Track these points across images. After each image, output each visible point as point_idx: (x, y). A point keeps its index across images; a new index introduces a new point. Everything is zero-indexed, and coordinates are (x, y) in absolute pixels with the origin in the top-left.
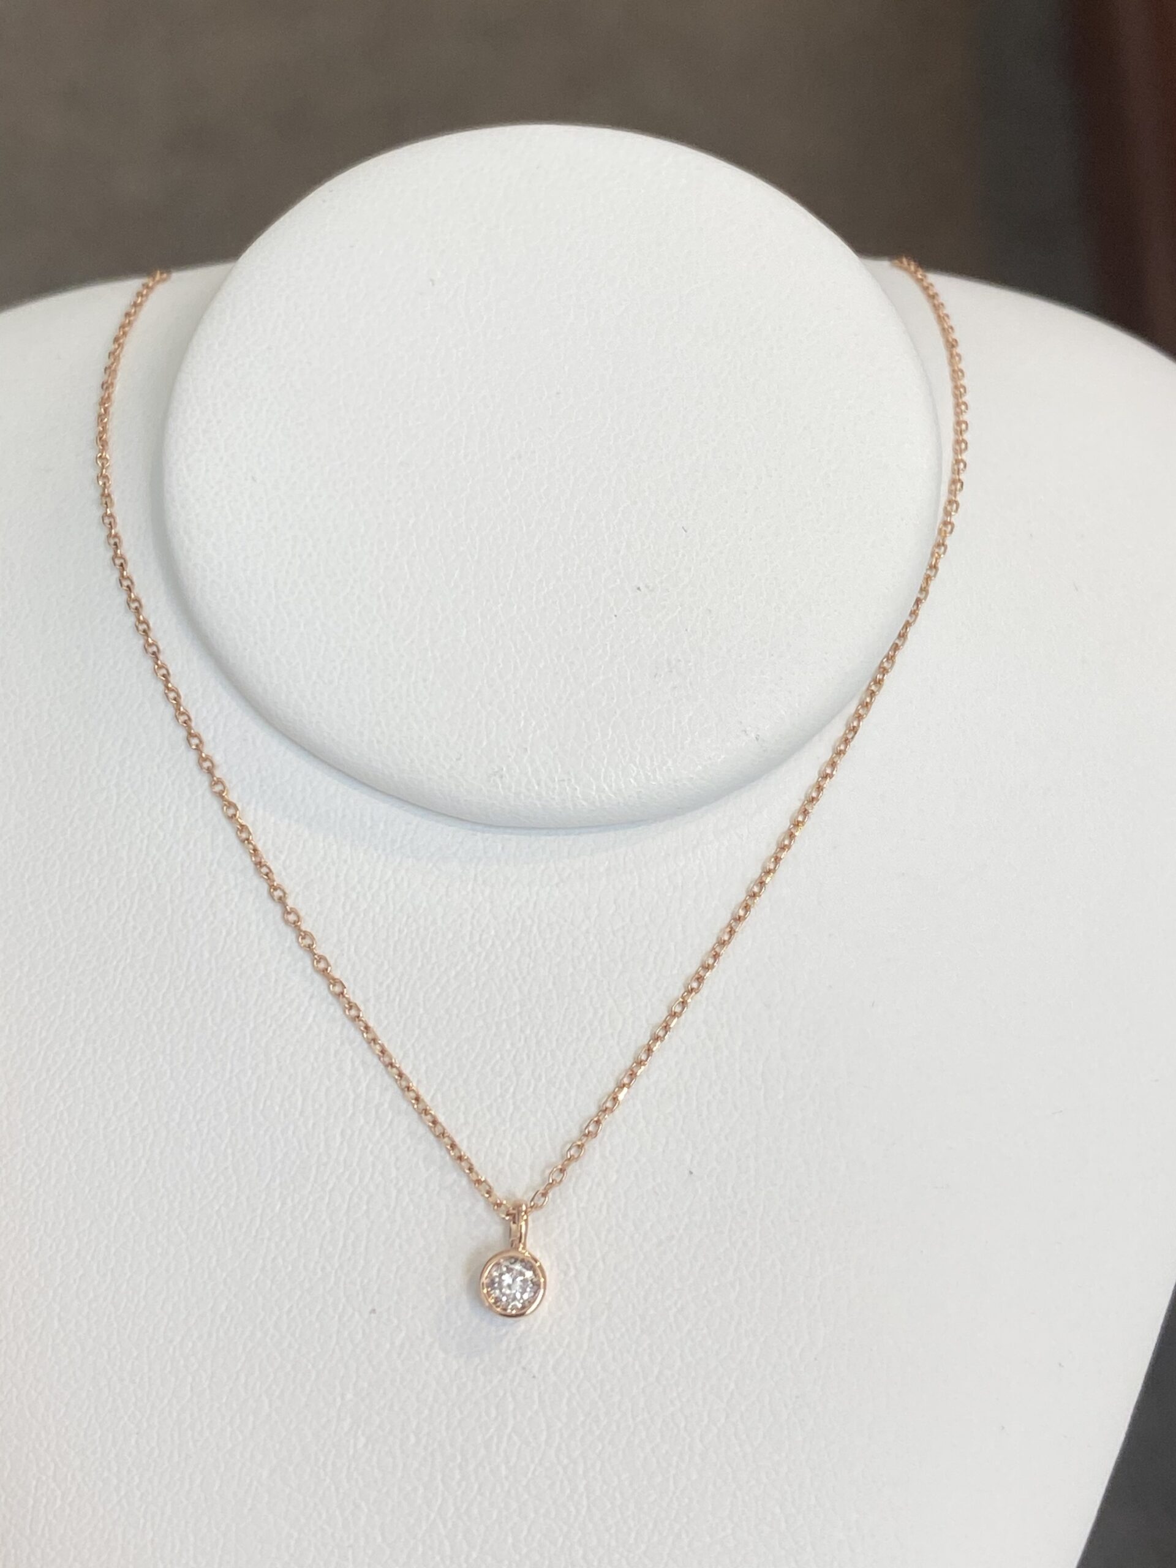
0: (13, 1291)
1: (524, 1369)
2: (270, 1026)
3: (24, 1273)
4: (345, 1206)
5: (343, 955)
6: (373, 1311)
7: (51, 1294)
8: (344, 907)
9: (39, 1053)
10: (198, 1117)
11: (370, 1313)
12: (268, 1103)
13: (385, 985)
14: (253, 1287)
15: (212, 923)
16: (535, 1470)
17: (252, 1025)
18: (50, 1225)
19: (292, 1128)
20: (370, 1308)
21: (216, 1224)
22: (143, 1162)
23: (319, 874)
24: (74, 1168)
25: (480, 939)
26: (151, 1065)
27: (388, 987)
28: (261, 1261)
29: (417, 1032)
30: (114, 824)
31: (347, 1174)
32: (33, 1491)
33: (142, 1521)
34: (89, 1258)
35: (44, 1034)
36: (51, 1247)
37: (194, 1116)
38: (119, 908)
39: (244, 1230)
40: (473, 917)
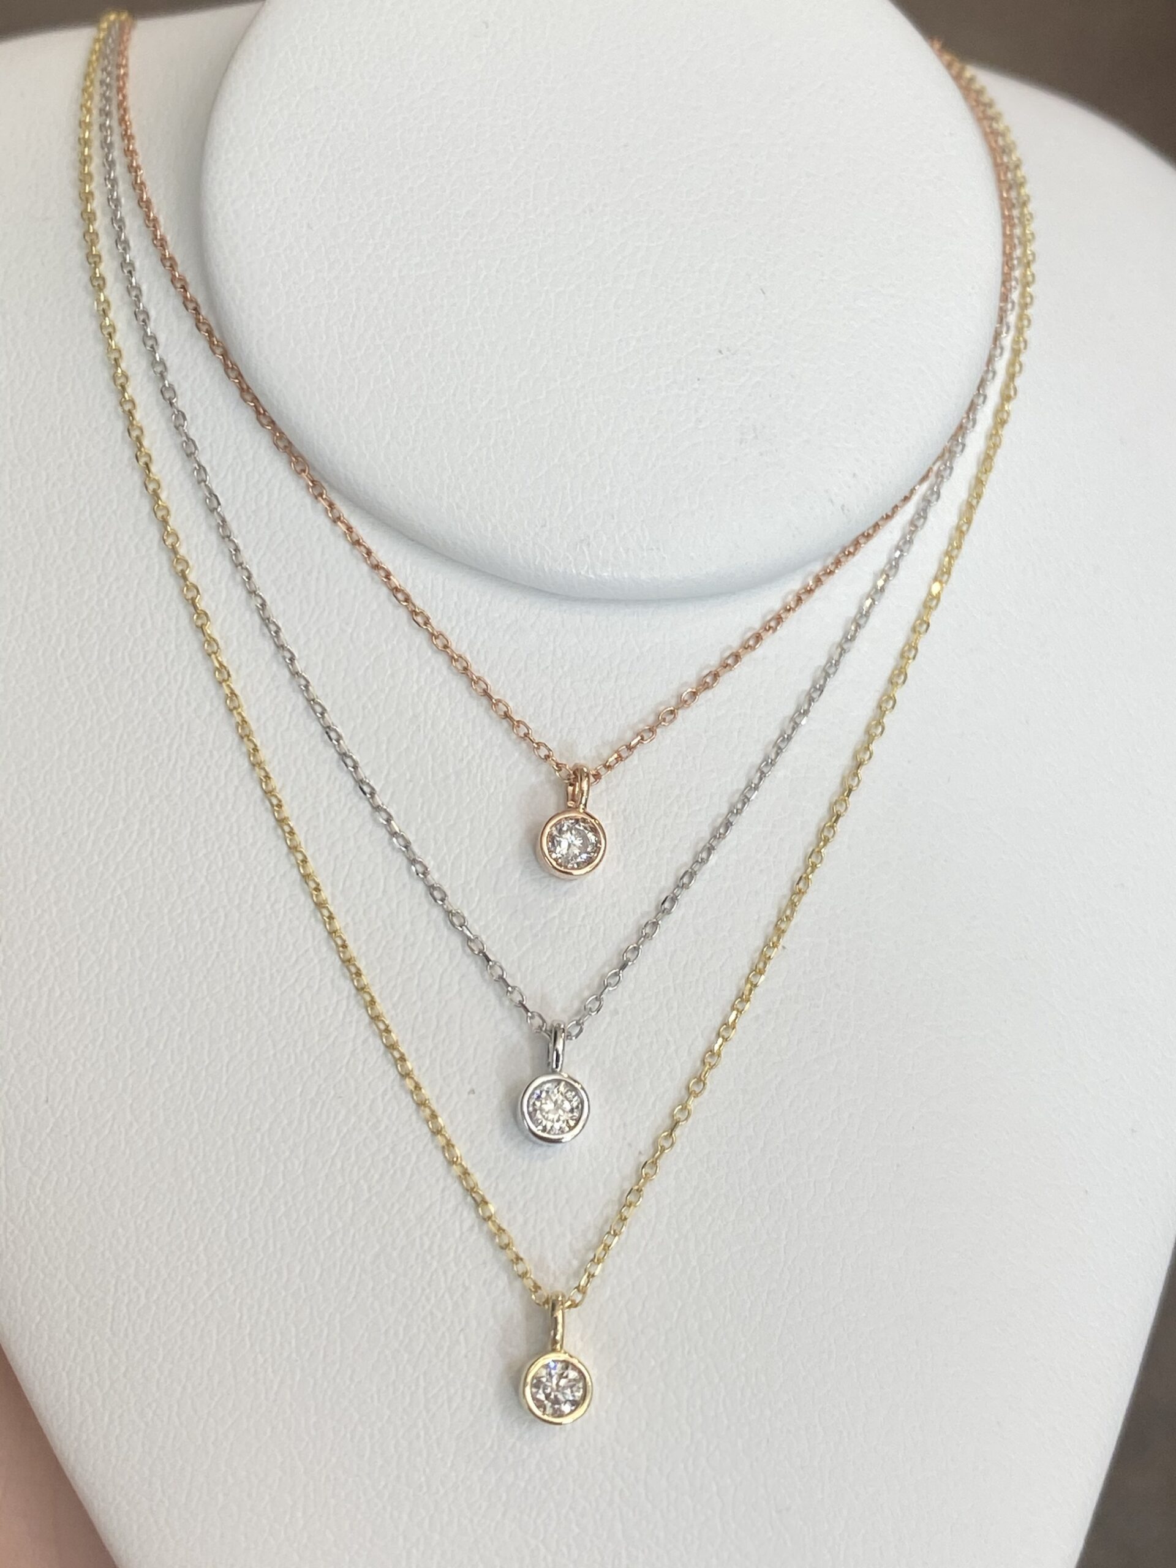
0: (77, 1083)
1: (630, 1145)
2: (345, 805)
3: (88, 1065)
4: (436, 987)
5: (420, 730)
6: (473, 1091)
7: (120, 1085)
8: (418, 681)
9: (89, 835)
10: (273, 899)
11: (469, 1093)
12: (348, 883)
13: (465, 762)
14: (343, 1070)
15: (276, 697)
16: (647, 1245)
17: (325, 804)
18: (114, 1013)
19: (375, 907)
20: (468, 1088)
21: (300, 1007)
22: (216, 946)
23: (390, 647)
24: (138, 954)
25: (562, 714)
26: (217, 846)
27: (469, 763)
28: (351, 1044)
29: (501, 809)
30: (158, 594)
31: (436, 955)
32: (113, 1290)
33: (238, 1315)
34: (161, 1047)
35: (92, 815)
36: (117, 1037)
37: (269, 897)
38: (169, 683)
39: (330, 1013)
40: (554, 691)
